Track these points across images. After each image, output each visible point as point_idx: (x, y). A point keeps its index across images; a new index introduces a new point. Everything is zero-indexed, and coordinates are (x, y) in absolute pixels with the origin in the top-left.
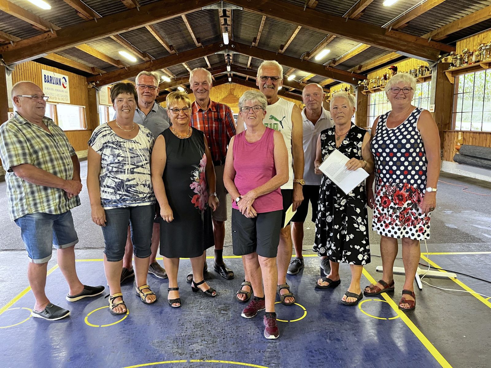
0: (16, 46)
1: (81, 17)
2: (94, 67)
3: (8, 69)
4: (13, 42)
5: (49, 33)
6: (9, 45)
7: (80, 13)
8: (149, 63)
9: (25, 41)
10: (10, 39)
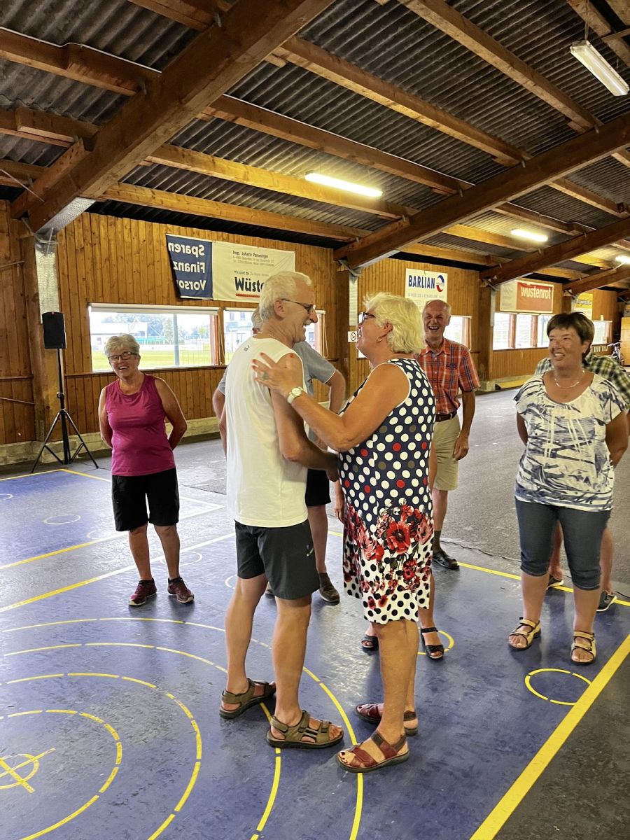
0: (362, 243)
1: (440, 194)
2: (489, 256)
3: (352, 274)
5: (400, 221)
6: (355, 244)
7: (435, 188)
8: (580, 238)
9: (373, 236)
10: (356, 234)
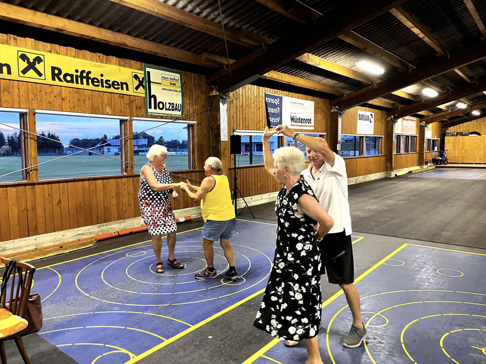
0: (348, 97)
2: (394, 103)
3: (340, 114)
4: (346, 94)
5: (372, 86)
8: (446, 94)
9: (355, 93)
10: (344, 92)
